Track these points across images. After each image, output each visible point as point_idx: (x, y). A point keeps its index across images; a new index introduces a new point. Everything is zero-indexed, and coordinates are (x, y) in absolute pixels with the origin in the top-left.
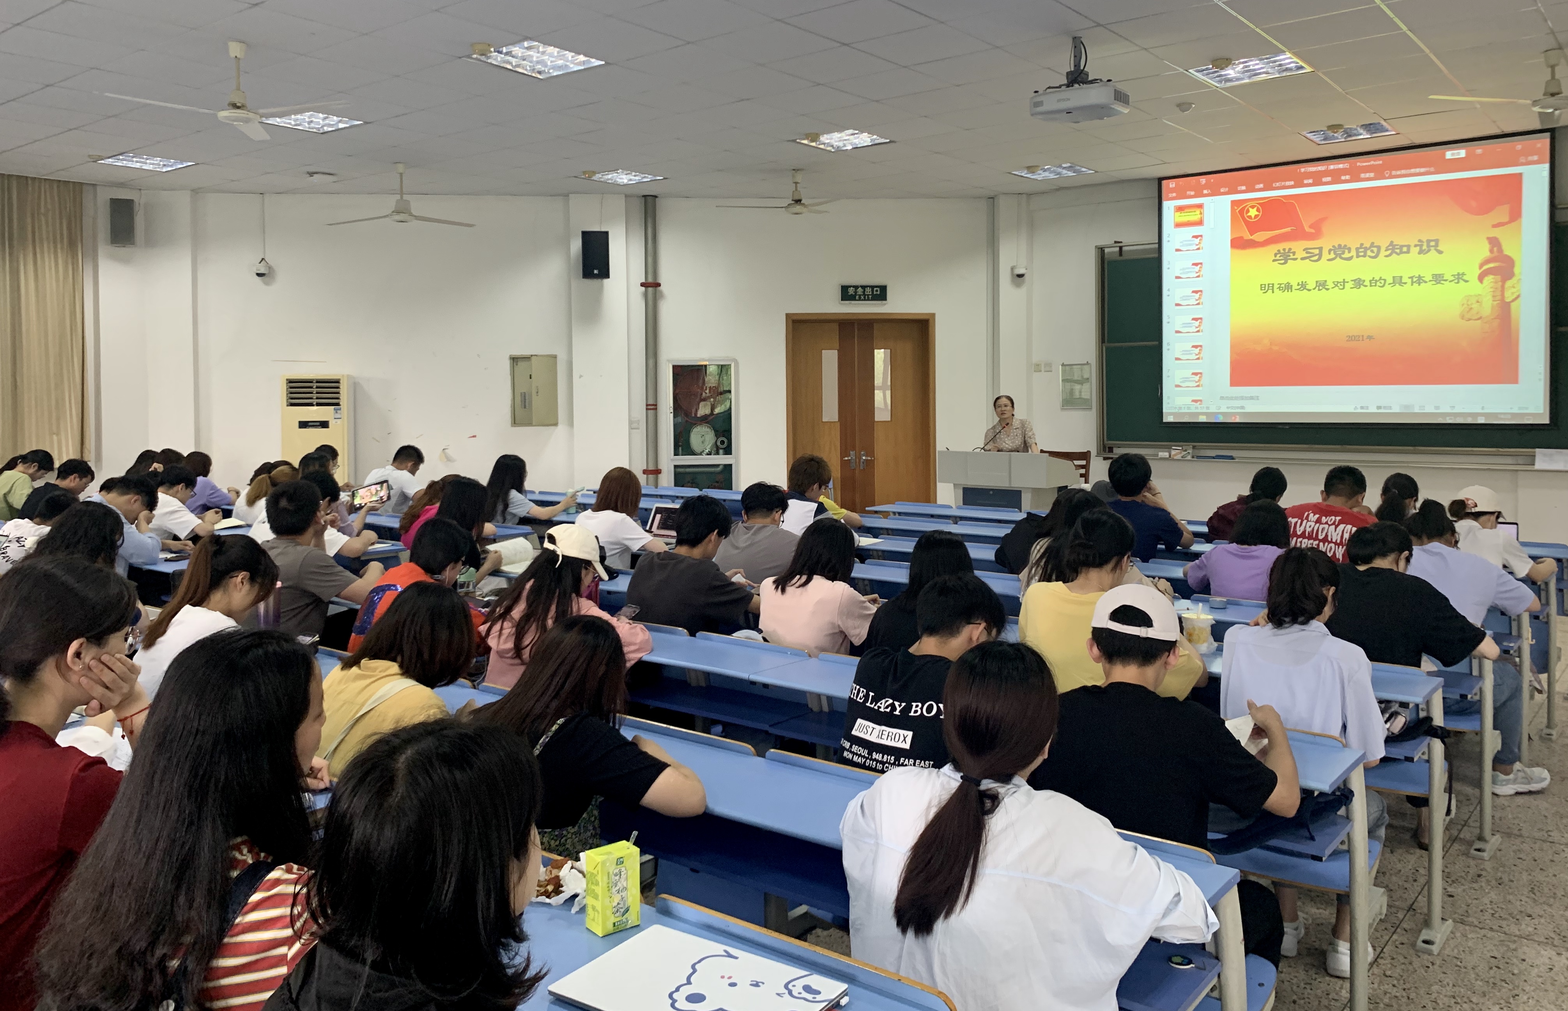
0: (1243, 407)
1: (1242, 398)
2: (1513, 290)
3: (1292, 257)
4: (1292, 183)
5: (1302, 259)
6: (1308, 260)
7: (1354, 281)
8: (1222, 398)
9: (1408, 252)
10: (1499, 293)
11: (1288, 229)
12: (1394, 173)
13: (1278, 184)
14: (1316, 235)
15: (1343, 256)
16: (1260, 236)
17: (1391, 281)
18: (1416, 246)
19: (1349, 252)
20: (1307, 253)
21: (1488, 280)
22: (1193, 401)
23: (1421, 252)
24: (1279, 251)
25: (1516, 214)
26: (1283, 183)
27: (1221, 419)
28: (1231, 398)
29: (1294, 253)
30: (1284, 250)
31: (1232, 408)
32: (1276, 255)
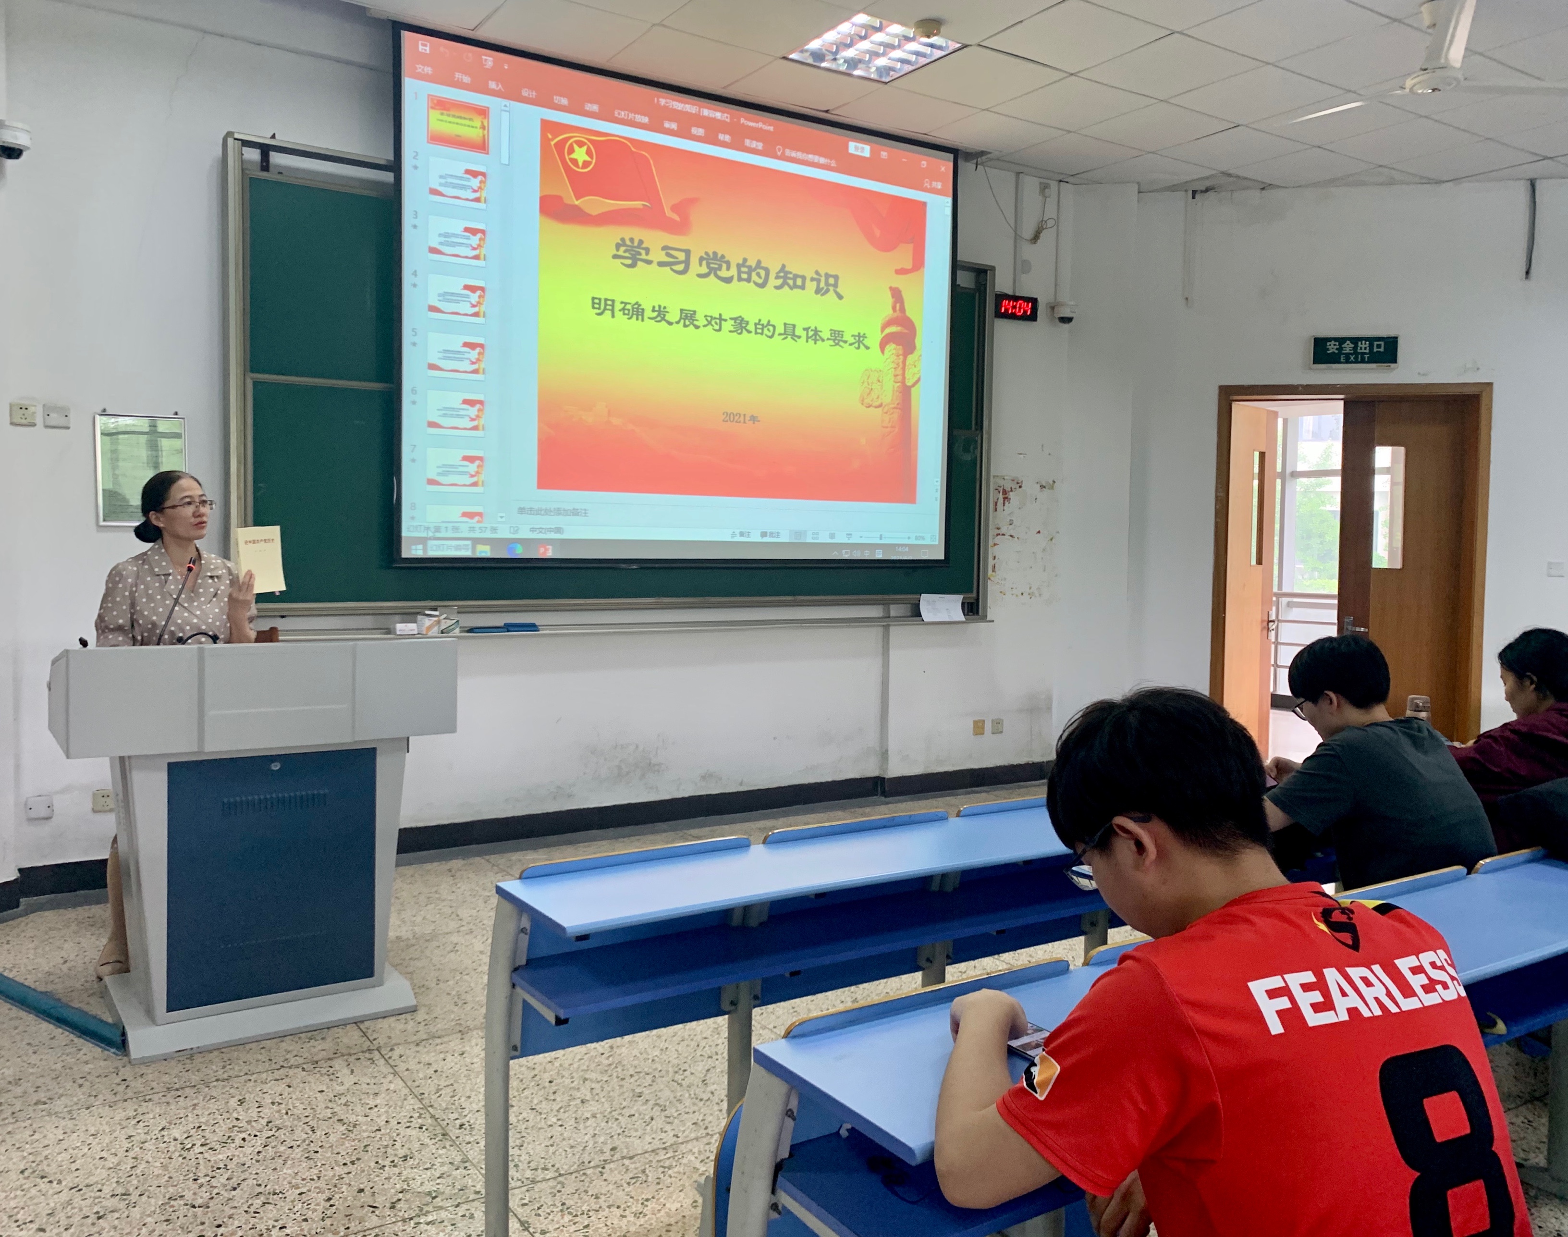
0: (559, 530)
1: (558, 512)
2: (915, 370)
3: (644, 256)
4: (645, 120)
5: (661, 264)
6: (668, 269)
7: (735, 319)
8: (522, 510)
9: (803, 287)
10: (899, 372)
11: (637, 204)
12: (788, 152)
13: (623, 114)
14: (680, 227)
15: (719, 273)
16: (593, 204)
17: (782, 331)
18: (812, 279)
19: (728, 269)
20: (668, 255)
21: (891, 348)
22: (465, 514)
23: (818, 291)
24: (623, 240)
25: (918, 263)
26: (631, 116)
27: (520, 552)
28: (538, 512)
29: (647, 251)
30: (632, 240)
31: (541, 530)
32: (618, 247)
